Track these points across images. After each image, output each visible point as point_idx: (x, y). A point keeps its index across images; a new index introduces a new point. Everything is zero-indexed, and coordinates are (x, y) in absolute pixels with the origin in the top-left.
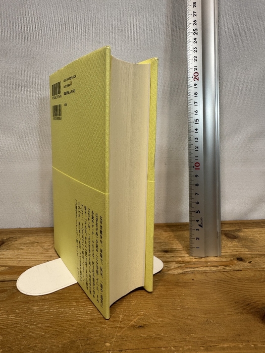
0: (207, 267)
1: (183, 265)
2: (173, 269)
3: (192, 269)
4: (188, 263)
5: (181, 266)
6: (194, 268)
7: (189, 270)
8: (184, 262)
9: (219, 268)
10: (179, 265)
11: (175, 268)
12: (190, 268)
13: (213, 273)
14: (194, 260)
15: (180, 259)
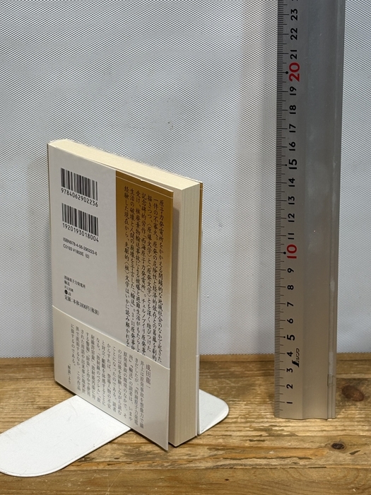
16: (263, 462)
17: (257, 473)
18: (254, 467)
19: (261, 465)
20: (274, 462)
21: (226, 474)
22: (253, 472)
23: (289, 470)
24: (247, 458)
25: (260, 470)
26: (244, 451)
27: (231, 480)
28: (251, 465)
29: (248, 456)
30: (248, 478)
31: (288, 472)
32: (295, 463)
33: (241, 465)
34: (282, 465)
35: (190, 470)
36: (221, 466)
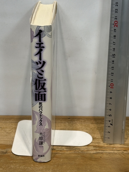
0: (113, 150)
1: (98, 148)
2: (90, 150)
3: (102, 151)
4: (102, 147)
5: (96, 149)
6: (104, 151)
7: (100, 151)
8: (99, 147)
9: (120, 152)
10: (95, 148)
11: (92, 150)
12: (101, 150)
13: (114, 154)
14: (106, 146)
15: (97, 144)
16: (112, 151)
17: (111, 155)
18: (110, 153)
19: (111, 153)
20: (116, 152)
21: (100, 155)
22: (109, 155)
23: (121, 154)
24: (106, 150)
25: (112, 154)
26: (105, 148)
27: (102, 157)
28: (108, 153)
29: (107, 150)
30: (108, 157)
31: (121, 155)
32: (123, 152)
33: (105, 152)
34: (119, 153)
35: (88, 154)
36: (98, 152)
